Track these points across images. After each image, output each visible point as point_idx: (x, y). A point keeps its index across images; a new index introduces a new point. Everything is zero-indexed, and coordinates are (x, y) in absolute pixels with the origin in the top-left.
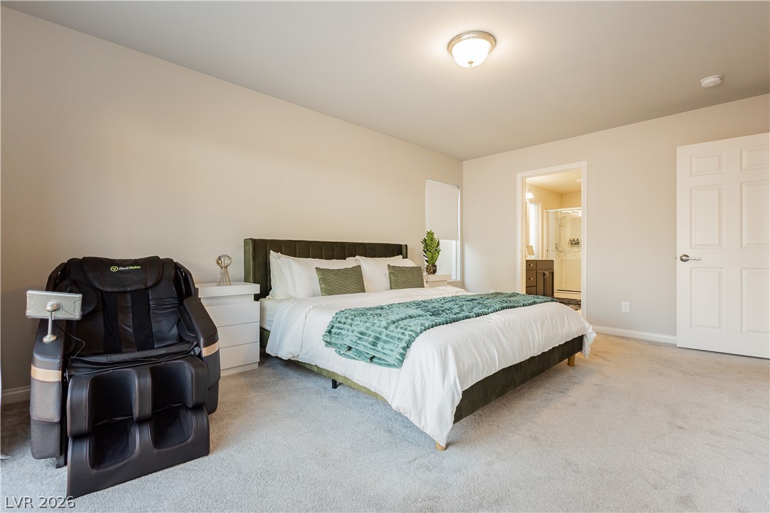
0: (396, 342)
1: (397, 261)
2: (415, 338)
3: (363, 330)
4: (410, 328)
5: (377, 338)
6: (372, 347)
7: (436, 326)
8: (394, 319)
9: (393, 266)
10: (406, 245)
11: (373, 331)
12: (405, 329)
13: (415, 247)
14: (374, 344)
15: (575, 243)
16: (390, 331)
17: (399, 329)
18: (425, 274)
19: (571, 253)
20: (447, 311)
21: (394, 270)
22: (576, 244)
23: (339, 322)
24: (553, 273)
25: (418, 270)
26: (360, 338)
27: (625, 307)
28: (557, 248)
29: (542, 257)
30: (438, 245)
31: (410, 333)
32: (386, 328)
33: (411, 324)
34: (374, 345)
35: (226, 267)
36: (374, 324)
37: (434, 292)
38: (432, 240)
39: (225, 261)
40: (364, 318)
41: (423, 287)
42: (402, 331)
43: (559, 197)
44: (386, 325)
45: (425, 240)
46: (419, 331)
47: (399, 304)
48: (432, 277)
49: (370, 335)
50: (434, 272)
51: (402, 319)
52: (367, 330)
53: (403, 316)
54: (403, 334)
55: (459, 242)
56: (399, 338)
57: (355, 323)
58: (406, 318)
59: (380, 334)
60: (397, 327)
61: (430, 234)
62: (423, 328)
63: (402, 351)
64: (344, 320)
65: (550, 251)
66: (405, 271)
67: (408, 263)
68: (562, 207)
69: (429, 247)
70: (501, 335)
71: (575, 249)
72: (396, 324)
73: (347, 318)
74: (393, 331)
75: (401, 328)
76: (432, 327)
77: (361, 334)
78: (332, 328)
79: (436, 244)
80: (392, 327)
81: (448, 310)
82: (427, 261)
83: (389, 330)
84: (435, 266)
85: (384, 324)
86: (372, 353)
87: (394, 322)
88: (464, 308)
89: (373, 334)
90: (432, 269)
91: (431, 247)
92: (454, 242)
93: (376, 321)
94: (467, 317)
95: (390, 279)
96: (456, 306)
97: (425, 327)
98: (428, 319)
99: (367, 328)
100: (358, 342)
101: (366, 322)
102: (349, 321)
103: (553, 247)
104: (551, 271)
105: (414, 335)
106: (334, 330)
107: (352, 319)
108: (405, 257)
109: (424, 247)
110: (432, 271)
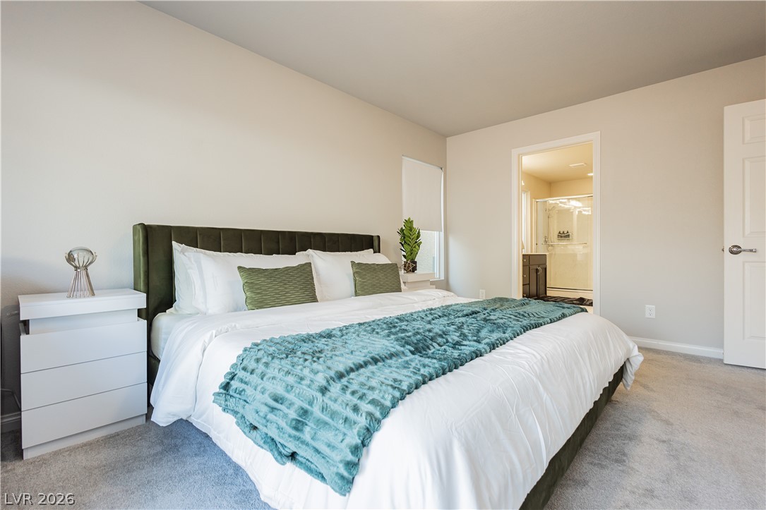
0: (341, 426)
1: (367, 257)
2: (379, 422)
3: (280, 391)
4: (371, 395)
5: (305, 412)
6: (294, 432)
7: (424, 383)
8: (341, 368)
9: (359, 264)
10: (379, 237)
11: (298, 396)
12: (361, 398)
13: (390, 238)
14: (298, 425)
15: (564, 236)
16: (330, 398)
17: (348, 396)
18: (402, 272)
19: (561, 247)
20: (440, 340)
21: (359, 269)
22: (566, 237)
23: (244, 369)
24: (546, 269)
25: (393, 268)
26: (273, 409)
27: (650, 311)
28: (546, 241)
29: (532, 252)
30: (418, 236)
31: (371, 408)
32: (324, 390)
33: (373, 383)
34: (296, 429)
35: (86, 267)
36: (302, 379)
37: (415, 298)
38: (411, 230)
39: (81, 258)
40: (286, 364)
41: (400, 290)
42: (355, 400)
43: (548, 184)
44: (324, 383)
45: (402, 230)
46: (388, 404)
47: (360, 324)
48: (411, 277)
49: (291, 404)
50: (414, 269)
51: (359, 367)
52: (288, 391)
53: (360, 359)
54: (356, 409)
55: (442, 234)
56: (346, 420)
57: (271, 372)
58: (366, 364)
59: (311, 403)
60: (345, 389)
61: (409, 223)
62: (397, 394)
63: (350, 457)
64: (252, 365)
65: (539, 244)
66: (375, 269)
67: (380, 259)
68: (551, 196)
69: (407, 239)
70: (541, 389)
71: (564, 242)
72: (344, 381)
73: (258, 360)
74: (336, 401)
75: (353, 393)
76: (417, 388)
77: (276, 400)
78: (232, 379)
79: (416, 235)
80: (335, 388)
81: (441, 336)
82: (404, 256)
83: (328, 394)
84: (415, 263)
85: (320, 380)
86: (292, 447)
87: (341, 376)
88: (466, 331)
89: (298, 403)
90: (411, 267)
91: (409, 238)
92: (436, 233)
93: (306, 372)
94: (478, 354)
95: (355, 280)
96: (452, 328)
97: (402, 391)
98: (406, 365)
99: (289, 388)
100: (270, 416)
101: (288, 373)
102: (261, 367)
103: (541, 241)
104: (544, 266)
105: (378, 414)
106: (235, 384)
107: (267, 364)
108: (378, 251)
109: (401, 239)
110: (411, 269)
